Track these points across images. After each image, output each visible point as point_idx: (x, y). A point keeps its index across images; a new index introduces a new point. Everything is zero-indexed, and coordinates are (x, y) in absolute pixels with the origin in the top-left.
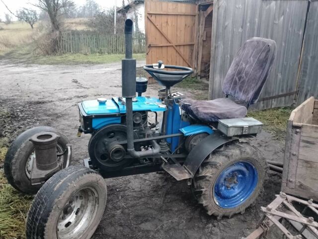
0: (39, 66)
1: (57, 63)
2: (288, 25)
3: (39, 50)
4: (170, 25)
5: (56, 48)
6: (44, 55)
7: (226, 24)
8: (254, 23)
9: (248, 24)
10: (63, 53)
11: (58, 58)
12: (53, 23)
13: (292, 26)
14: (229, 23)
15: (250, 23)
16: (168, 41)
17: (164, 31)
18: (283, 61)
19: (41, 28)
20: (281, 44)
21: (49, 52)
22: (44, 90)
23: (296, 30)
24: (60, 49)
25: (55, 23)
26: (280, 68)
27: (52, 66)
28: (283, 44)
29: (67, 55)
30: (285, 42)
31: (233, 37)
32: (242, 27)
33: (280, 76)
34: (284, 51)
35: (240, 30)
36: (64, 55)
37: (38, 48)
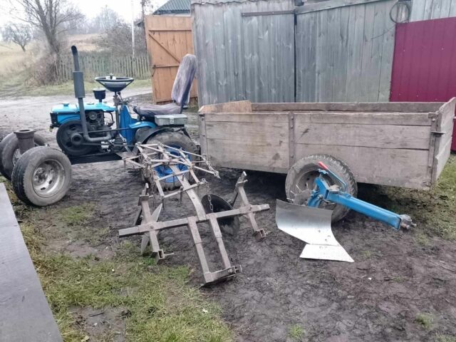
0: (32, 98)
1: (55, 94)
2: (275, 40)
3: (32, 79)
4: (178, 42)
5: (54, 75)
6: (39, 86)
7: (207, 41)
8: (237, 40)
9: (230, 41)
10: (63, 81)
11: (56, 88)
12: (51, 43)
13: (279, 40)
14: (209, 40)
15: (232, 38)
16: (176, 60)
17: (171, 49)
18: (275, 76)
19: (36, 51)
20: (270, 59)
21: (46, 82)
22: (36, 120)
23: (285, 44)
24: (59, 77)
25: (54, 43)
26: (273, 83)
27: (48, 97)
28: (273, 59)
29: (67, 84)
30: (274, 57)
31: (215, 53)
32: (224, 44)
33: (274, 91)
34: (275, 66)
35: (222, 46)
36: (64, 84)
37: (31, 76)
